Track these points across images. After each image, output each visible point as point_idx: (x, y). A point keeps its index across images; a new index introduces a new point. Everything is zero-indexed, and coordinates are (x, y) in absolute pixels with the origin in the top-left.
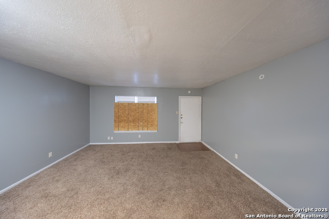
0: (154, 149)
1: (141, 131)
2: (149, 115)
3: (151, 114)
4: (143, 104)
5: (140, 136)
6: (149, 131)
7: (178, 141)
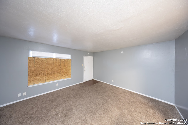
0: (72, 90)
1: (59, 80)
2: (65, 68)
3: (66, 66)
4: (60, 60)
5: (57, 85)
6: (65, 79)
7: (83, 81)
